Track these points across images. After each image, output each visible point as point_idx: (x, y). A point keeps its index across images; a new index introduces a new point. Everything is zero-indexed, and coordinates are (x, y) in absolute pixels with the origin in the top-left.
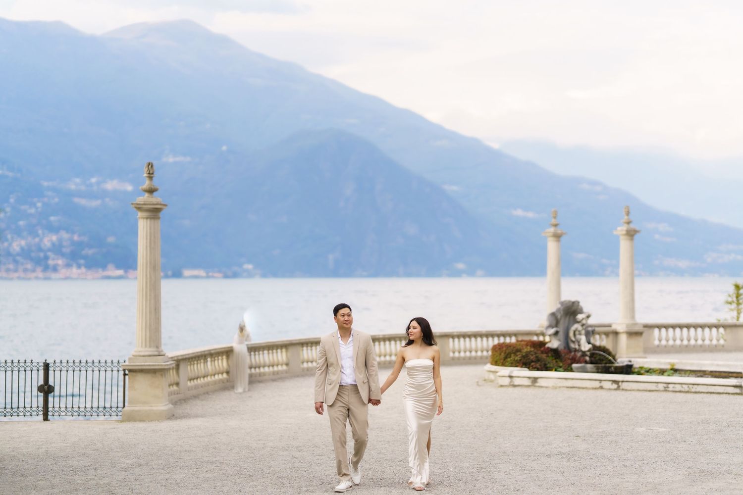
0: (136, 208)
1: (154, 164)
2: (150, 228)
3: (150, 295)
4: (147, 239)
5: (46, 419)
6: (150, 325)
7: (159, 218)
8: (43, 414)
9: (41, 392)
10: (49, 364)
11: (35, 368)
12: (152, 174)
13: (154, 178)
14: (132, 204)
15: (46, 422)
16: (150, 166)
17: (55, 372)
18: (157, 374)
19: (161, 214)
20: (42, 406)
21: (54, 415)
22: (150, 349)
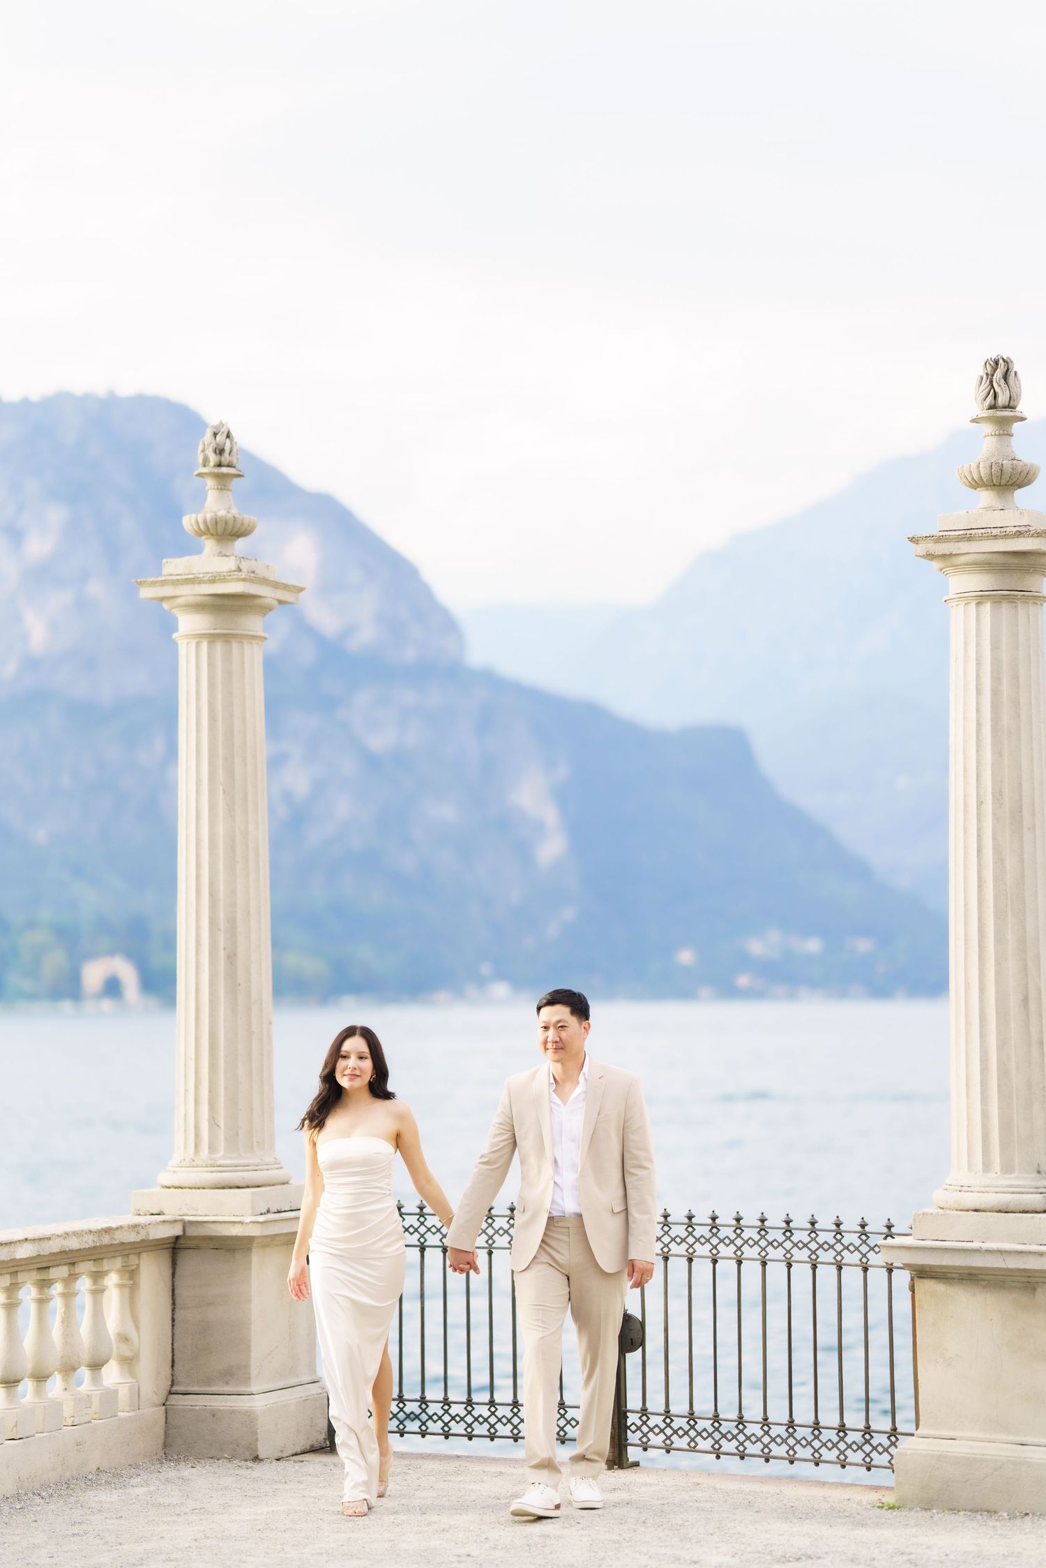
0: (930, 556)
1: (1016, 367)
2: (995, 647)
3: (999, 940)
4: (979, 692)
5: (618, 1459)
6: (1004, 1072)
12: (1010, 406)
13: (1014, 426)
14: (913, 540)
15: (621, 1473)
16: (999, 374)
21: (646, 1443)
22: (1005, 1181)
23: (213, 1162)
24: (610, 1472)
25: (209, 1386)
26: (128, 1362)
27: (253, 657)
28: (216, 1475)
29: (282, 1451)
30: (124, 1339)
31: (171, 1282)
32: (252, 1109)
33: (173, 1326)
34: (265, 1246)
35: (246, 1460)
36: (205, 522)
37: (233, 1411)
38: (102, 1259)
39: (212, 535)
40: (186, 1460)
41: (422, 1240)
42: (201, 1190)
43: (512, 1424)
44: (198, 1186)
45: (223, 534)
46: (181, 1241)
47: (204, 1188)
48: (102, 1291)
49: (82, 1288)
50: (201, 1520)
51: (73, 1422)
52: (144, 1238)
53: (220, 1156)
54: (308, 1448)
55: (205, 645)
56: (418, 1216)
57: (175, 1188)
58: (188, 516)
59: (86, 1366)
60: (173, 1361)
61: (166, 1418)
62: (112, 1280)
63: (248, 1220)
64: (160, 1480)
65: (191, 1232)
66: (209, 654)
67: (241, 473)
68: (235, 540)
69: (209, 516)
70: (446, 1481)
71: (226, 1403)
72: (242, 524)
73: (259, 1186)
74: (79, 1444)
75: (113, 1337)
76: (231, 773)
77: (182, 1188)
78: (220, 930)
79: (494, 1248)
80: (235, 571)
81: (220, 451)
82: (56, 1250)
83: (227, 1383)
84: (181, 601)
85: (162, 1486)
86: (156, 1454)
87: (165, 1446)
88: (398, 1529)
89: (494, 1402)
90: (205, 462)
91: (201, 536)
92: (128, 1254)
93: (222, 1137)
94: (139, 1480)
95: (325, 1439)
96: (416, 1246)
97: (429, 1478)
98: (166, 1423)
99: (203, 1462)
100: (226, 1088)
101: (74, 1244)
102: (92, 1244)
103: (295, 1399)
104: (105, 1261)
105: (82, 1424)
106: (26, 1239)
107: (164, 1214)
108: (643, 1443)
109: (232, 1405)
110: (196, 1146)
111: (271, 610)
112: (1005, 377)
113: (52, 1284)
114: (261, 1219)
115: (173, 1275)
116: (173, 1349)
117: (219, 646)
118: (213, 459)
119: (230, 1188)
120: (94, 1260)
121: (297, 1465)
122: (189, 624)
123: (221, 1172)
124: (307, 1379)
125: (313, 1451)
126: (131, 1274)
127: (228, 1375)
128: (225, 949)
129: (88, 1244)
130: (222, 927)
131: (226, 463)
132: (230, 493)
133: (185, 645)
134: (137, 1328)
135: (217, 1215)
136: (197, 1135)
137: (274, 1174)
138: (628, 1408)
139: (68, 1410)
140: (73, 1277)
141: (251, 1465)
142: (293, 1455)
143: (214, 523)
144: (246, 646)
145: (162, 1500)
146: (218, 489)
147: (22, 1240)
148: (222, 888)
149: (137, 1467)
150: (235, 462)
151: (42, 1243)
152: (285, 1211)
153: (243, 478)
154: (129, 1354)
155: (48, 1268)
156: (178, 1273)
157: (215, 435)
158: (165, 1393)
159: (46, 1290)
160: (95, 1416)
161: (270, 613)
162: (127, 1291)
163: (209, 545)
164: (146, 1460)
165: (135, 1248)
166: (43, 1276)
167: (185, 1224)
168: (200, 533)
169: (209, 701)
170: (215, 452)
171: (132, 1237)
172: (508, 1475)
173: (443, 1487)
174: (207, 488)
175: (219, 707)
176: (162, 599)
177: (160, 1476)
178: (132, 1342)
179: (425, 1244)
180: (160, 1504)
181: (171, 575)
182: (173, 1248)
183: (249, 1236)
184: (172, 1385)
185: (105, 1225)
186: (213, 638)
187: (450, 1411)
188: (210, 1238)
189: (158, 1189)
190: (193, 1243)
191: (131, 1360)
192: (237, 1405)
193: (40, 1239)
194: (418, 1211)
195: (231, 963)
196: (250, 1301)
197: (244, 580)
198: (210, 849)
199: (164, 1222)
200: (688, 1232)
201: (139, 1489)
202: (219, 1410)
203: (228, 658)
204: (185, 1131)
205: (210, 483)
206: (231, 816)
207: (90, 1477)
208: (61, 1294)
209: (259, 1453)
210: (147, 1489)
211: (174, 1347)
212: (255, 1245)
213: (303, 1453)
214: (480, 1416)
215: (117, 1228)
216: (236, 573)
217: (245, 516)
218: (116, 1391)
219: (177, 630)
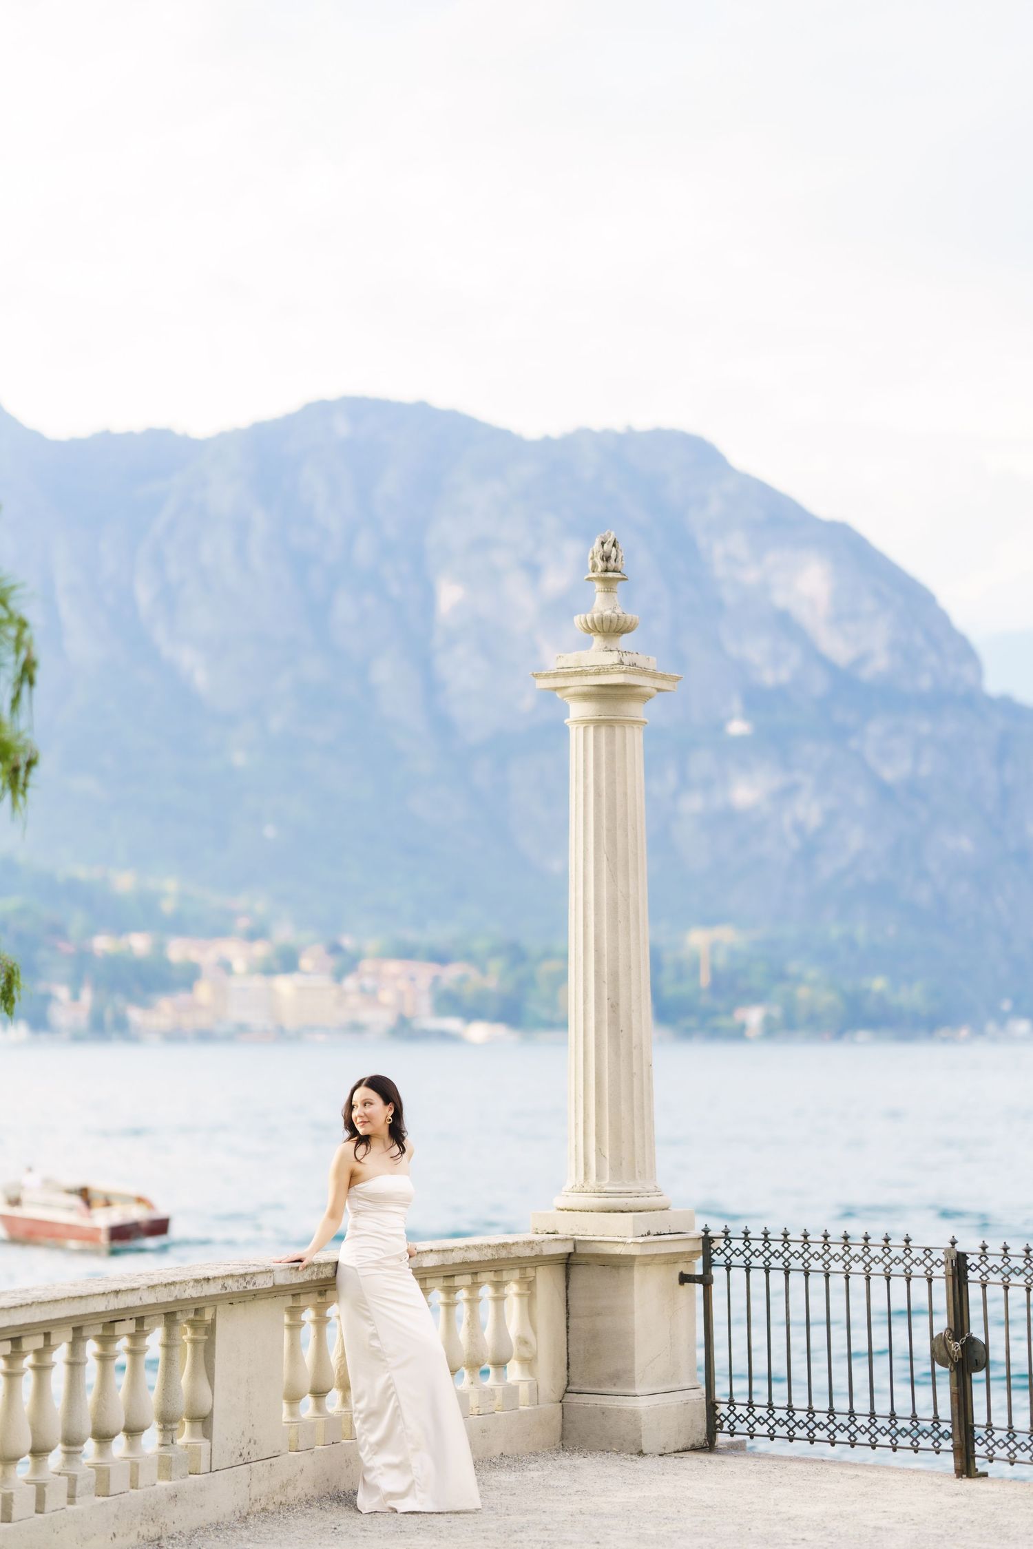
5: (966, 1467)
8: (956, 1450)
9: (943, 1364)
10: (962, 1257)
11: (918, 1270)
15: (967, 1484)
17: (989, 1287)
20: (949, 1418)
21: (992, 1455)
23: (599, 1188)
24: (958, 1480)
25: (600, 1387)
26: (528, 1363)
27: (635, 739)
28: (604, 1465)
29: (665, 1448)
30: (523, 1342)
31: (565, 1294)
32: (634, 1143)
33: (568, 1332)
34: (646, 1265)
35: (632, 1454)
36: (593, 621)
37: (620, 1410)
38: (502, 1270)
39: (599, 632)
40: (580, 1450)
41: (786, 1264)
42: (590, 1213)
43: (870, 1433)
44: (587, 1209)
45: (609, 632)
46: (573, 1258)
47: (592, 1211)
48: (503, 1299)
49: (486, 1296)
50: (581, 1500)
51: (479, 1411)
52: (538, 1253)
53: (606, 1183)
54: (690, 1446)
55: (591, 729)
56: (783, 1242)
57: (568, 1210)
58: (578, 616)
59: (491, 1364)
60: (568, 1364)
61: (563, 1413)
62: (512, 1289)
63: (629, 1240)
64: (554, 1466)
65: (580, 1250)
66: (595, 737)
67: (625, 577)
68: (620, 636)
69: (596, 616)
70: (805, 1480)
71: (614, 1402)
72: (625, 622)
73: (640, 1211)
74: (484, 1431)
75: (513, 1340)
76: (613, 842)
77: (573, 1211)
78: (604, 982)
79: (851, 1273)
80: (618, 664)
81: (606, 558)
82: (458, 1261)
83: (615, 1385)
84: (571, 691)
85: (556, 1472)
86: (555, 1445)
87: (562, 1438)
88: (750, 1516)
89: (853, 1412)
90: (594, 566)
91: (590, 633)
92: (526, 1267)
93: (608, 1167)
94: (535, 1466)
95: (705, 1439)
96: (781, 1269)
97: (791, 1477)
98: (563, 1418)
99: (594, 1453)
100: (610, 1123)
101: (474, 1256)
102: (491, 1257)
103: (676, 1402)
104: (504, 1272)
105: (486, 1414)
106: (431, 1250)
107: (558, 1234)
108: (989, 1455)
109: (619, 1404)
110: (586, 1174)
111: (650, 698)
113: (458, 1290)
114: (641, 1240)
115: (567, 1287)
116: (568, 1353)
117: (603, 731)
118: (601, 565)
119: (615, 1212)
120: (495, 1271)
121: (676, 1461)
122: (579, 711)
123: (607, 1197)
124: (688, 1385)
125: (694, 1449)
126: (529, 1285)
127: (615, 1378)
128: (608, 999)
129: (487, 1256)
130: (606, 981)
131: (612, 569)
132: (614, 594)
133: (574, 729)
134: (535, 1333)
135: (603, 1236)
136: (586, 1164)
137: (654, 1201)
138: (975, 1423)
139: (474, 1401)
140: (475, 1286)
141: (635, 1458)
142: (675, 1452)
143: (600, 622)
144: (628, 730)
145: (552, 1483)
146: (605, 591)
147: (428, 1251)
148: (606, 945)
149: (537, 1454)
150: (620, 567)
151: (445, 1253)
152: (664, 1234)
153: (627, 581)
154: (528, 1355)
155: (453, 1276)
156: (571, 1285)
157: (603, 543)
158: (562, 1391)
159: (452, 1295)
160: (500, 1408)
161: (650, 700)
162: (526, 1300)
163: (597, 641)
164: (545, 1449)
165: (532, 1262)
166: (449, 1283)
167: (576, 1243)
168: (589, 630)
169: (595, 779)
170: (603, 560)
171: (527, 1252)
172: (863, 1478)
173: (802, 1485)
174: (596, 590)
175: (604, 784)
176: (556, 689)
177: (555, 1463)
178: (531, 1345)
179: (790, 1267)
180: (550, 1486)
181: (563, 668)
182: (567, 1264)
183: (630, 1255)
184: (568, 1385)
185: (502, 1241)
186: (598, 723)
187: (814, 1419)
188: (598, 1256)
189: (553, 1211)
190: (583, 1260)
191: (531, 1360)
192: (623, 1405)
193: (444, 1251)
194: (782, 1237)
195: (614, 1011)
196: (633, 1313)
197: (625, 672)
198: (595, 910)
199: (556, 1240)
200: (1026, 1264)
201: (534, 1473)
202: (609, 1409)
203: (611, 742)
204: (576, 1160)
205: (598, 586)
206: (614, 881)
207: (494, 1461)
208: (466, 1299)
209: (643, 1448)
210: (542, 1473)
211: (569, 1351)
212: (636, 1263)
213: (685, 1451)
214: (841, 1424)
215: (513, 1244)
216: (618, 666)
217: (628, 615)
218: (517, 1387)
219: (569, 717)
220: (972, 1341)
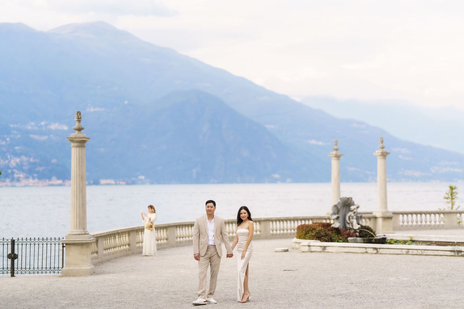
0: (70, 140)
1: (81, 112)
2: (79, 153)
3: (79, 196)
4: (77, 160)
5: (13, 275)
6: (79, 215)
7: (84, 147)
9: (10, 259)
10: (14, 240)
11: (5, 243)
12: (80, 119)
13: (81, 121)
14: (67, 138)
15: (13, 278)
16: (79, 114)
17: (19, 245)
18: (84, 246)
19: (86, 144)
20: (10, 267)
22: (79, 230)
108: (17, 273)
112: (80, 114)
138: (15, 268)
200: (26, 241)
220: (15, 254)
